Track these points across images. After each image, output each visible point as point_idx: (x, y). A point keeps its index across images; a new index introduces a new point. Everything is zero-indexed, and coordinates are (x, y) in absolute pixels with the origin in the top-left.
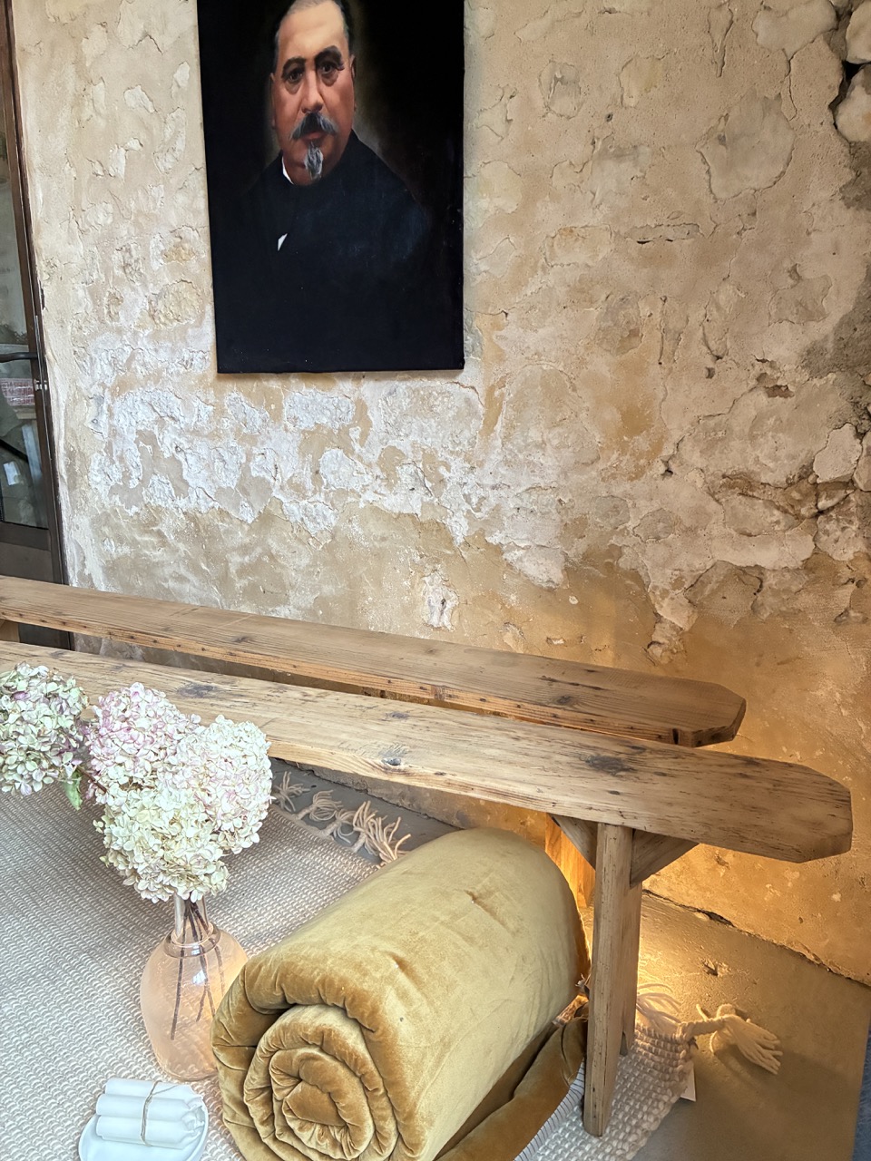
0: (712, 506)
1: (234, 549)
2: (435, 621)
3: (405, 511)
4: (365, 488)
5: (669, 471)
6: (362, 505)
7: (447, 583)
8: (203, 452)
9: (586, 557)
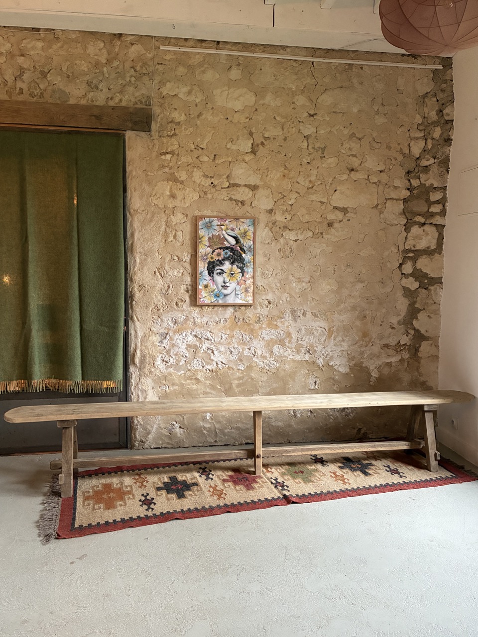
0: (382, 351)
1: (235, 379)
2: (313, 388)
3: (303, 360)
4: (289, 355)
5: (372, 345)
6: (288, 360)
7: (317, 377)
8: (223, 349)
9: (354, 365)
